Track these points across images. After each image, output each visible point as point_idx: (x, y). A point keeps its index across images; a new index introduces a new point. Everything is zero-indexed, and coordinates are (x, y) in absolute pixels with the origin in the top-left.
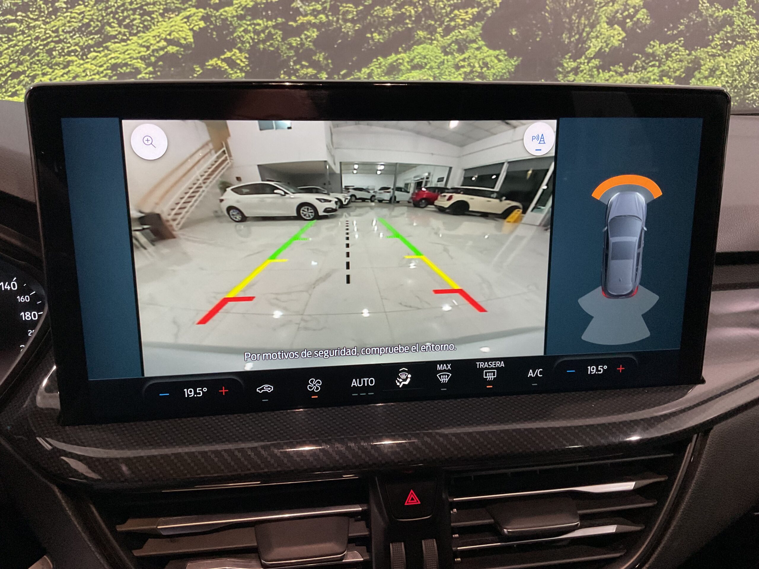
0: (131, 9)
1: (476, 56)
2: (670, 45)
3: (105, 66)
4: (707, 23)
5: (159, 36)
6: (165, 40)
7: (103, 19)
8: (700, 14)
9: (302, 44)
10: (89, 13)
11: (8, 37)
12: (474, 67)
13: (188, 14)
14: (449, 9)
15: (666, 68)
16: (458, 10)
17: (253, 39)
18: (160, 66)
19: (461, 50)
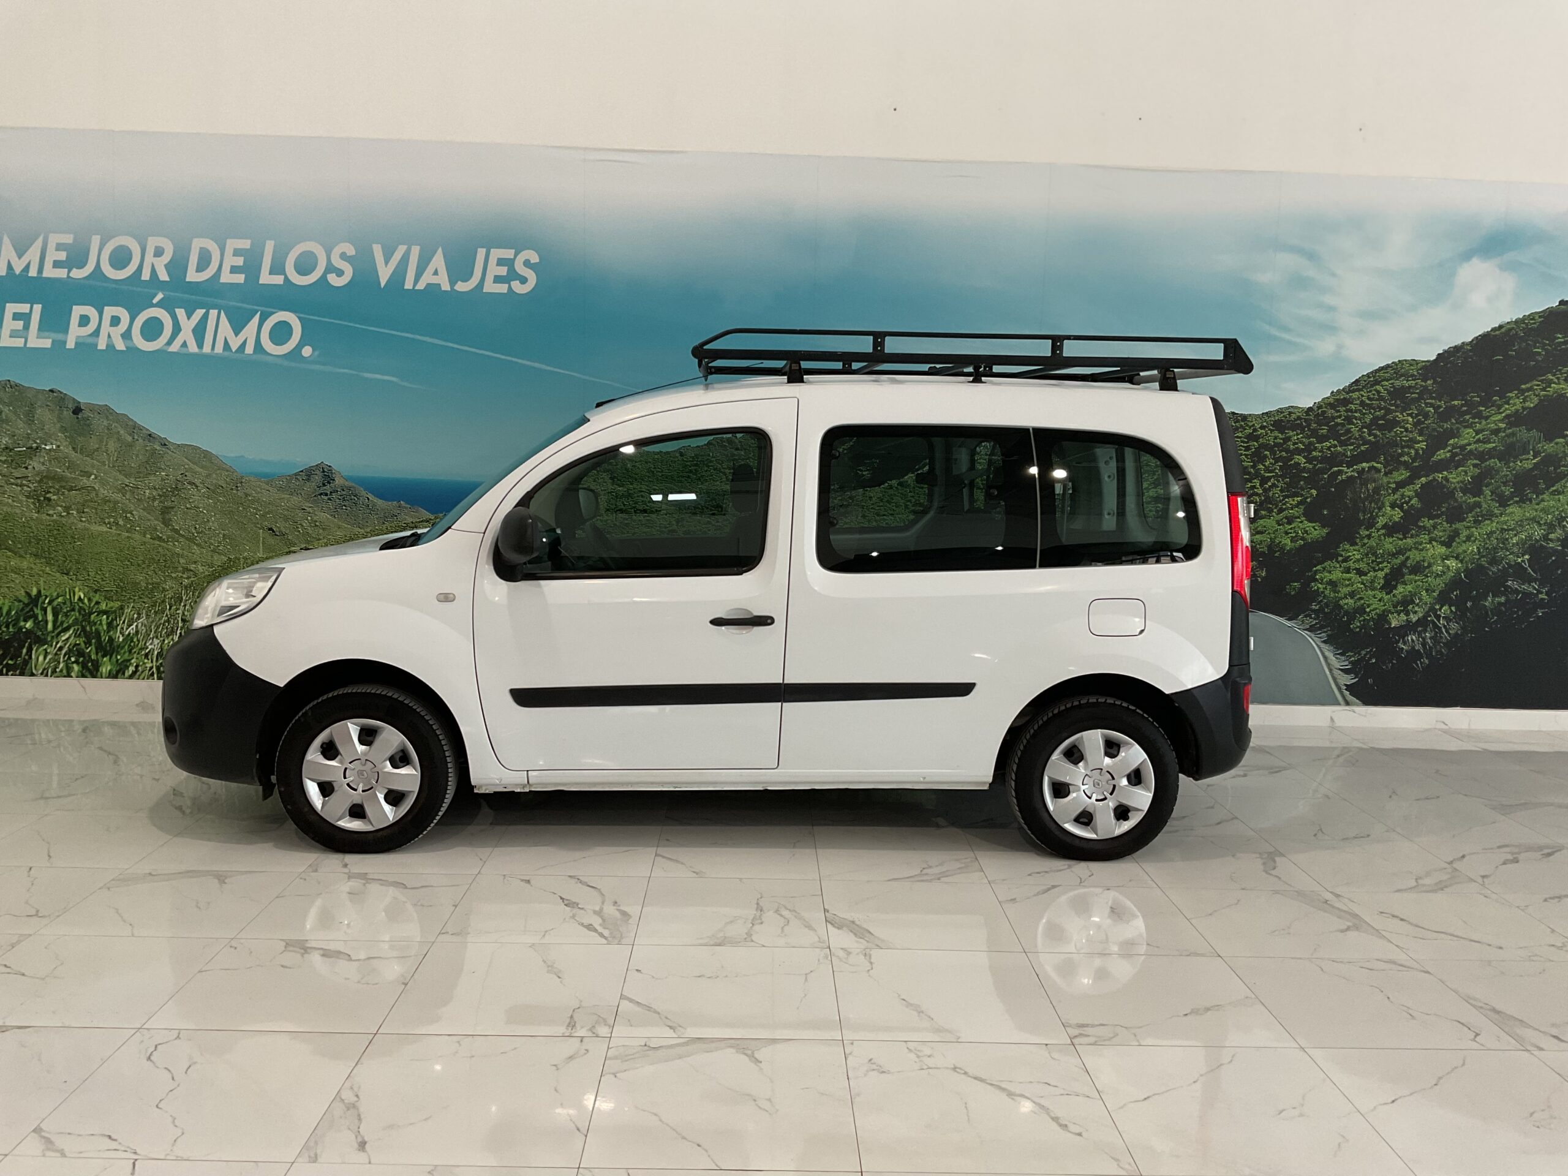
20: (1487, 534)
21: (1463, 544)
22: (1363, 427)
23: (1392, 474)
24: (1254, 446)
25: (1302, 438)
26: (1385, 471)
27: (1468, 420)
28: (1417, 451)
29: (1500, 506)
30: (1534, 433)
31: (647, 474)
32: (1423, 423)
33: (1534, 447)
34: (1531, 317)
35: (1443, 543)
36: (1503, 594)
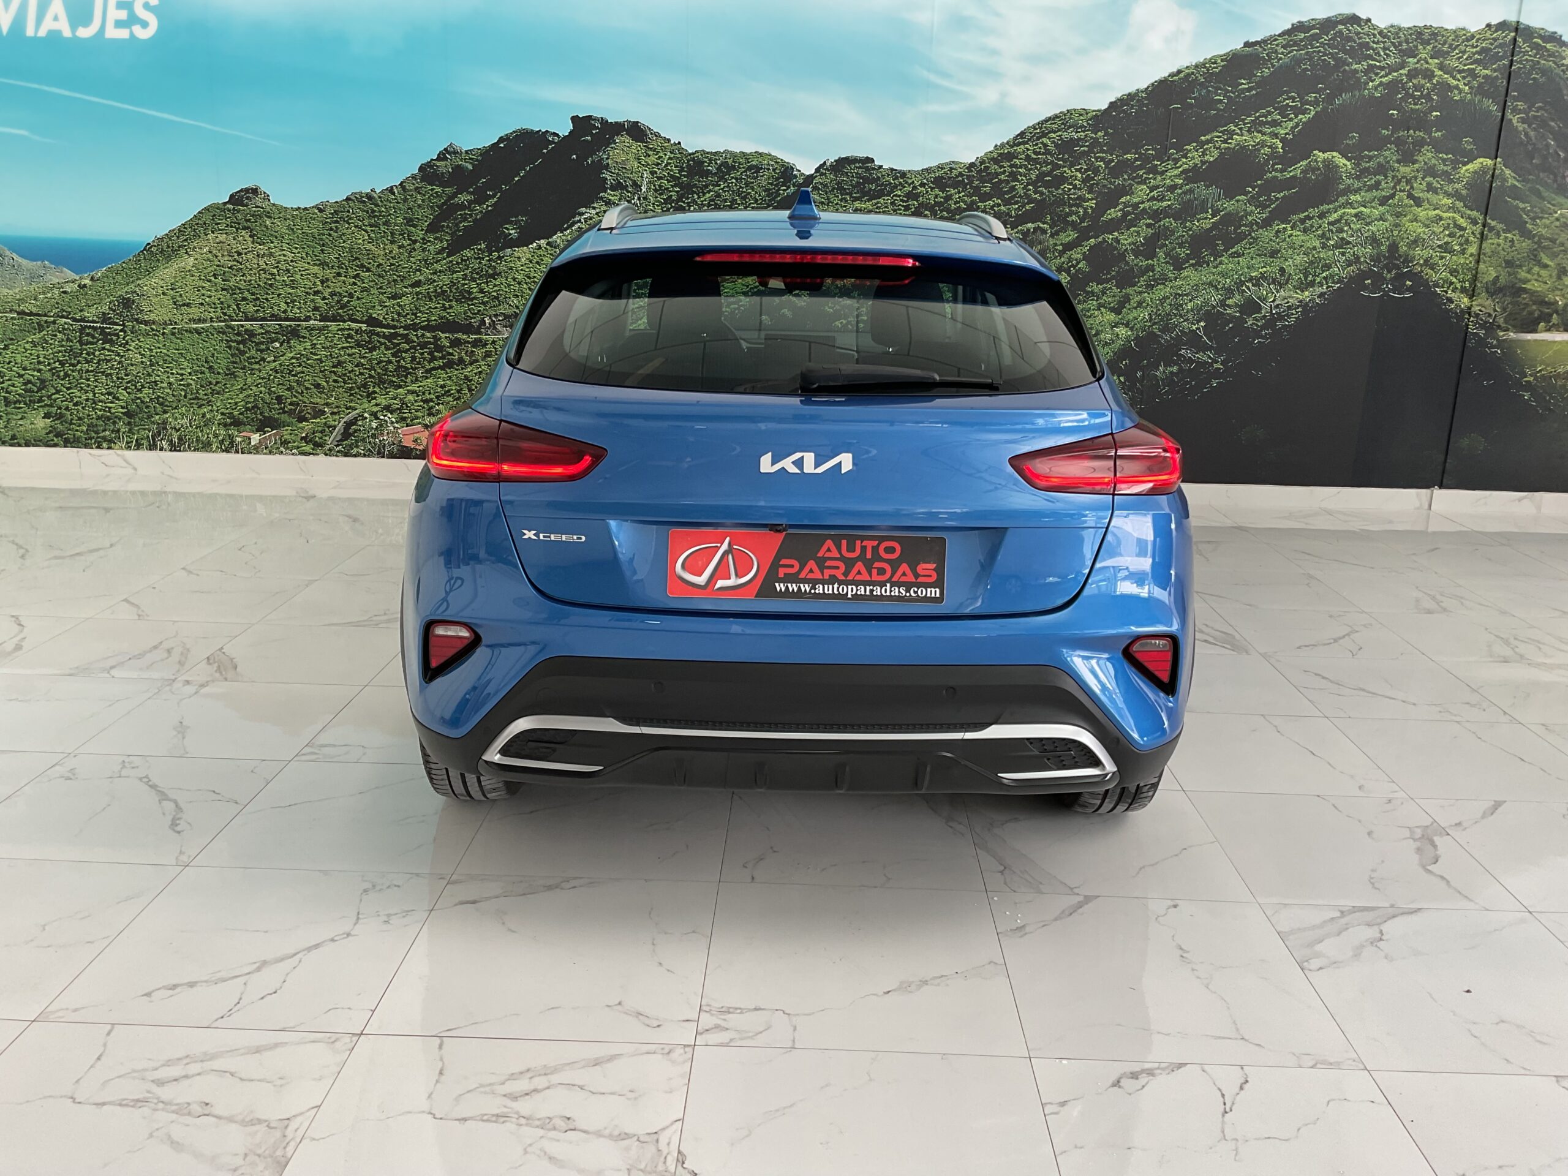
20: (1160, 300)
21: (1134, 311)
22: (1028, 184)
23: (1059, 235)
24: (914, 205)
25: (963, 196)
26: (1051, 232)
27: (1142, 176)
28: (1085, 209)
29: (1174, 269)
30: (1213, 189)
31: (287, 231)
32: (1093, 179)
33: (1212, 205)
34: (1213, 61)
35: (1112, 310)
36: (1175, 363)
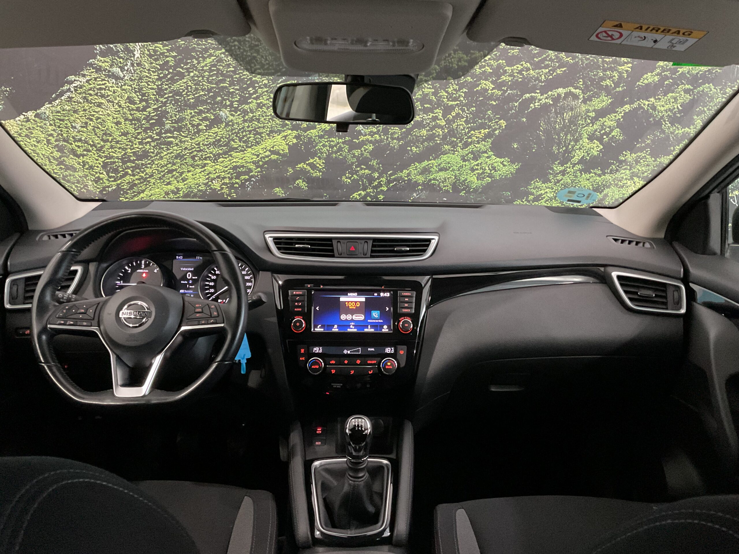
0: (248, 131)
1: (487, 162)
2: (639, 154)
3: (229, 167)
4: (670, 138)
5: (265, 149)
6: (270, 151)
7: (230, 137)
8: (663, 132)
9: (362, 154)
10: (220, 133)
11: (167, 147)
12: (485, 169)
13: (286, 134)
14: (467, 130)
15: (635, 170)
16: (474, 131)
17: (328, 151)
18: (265, 168)
19: (475, 158)
